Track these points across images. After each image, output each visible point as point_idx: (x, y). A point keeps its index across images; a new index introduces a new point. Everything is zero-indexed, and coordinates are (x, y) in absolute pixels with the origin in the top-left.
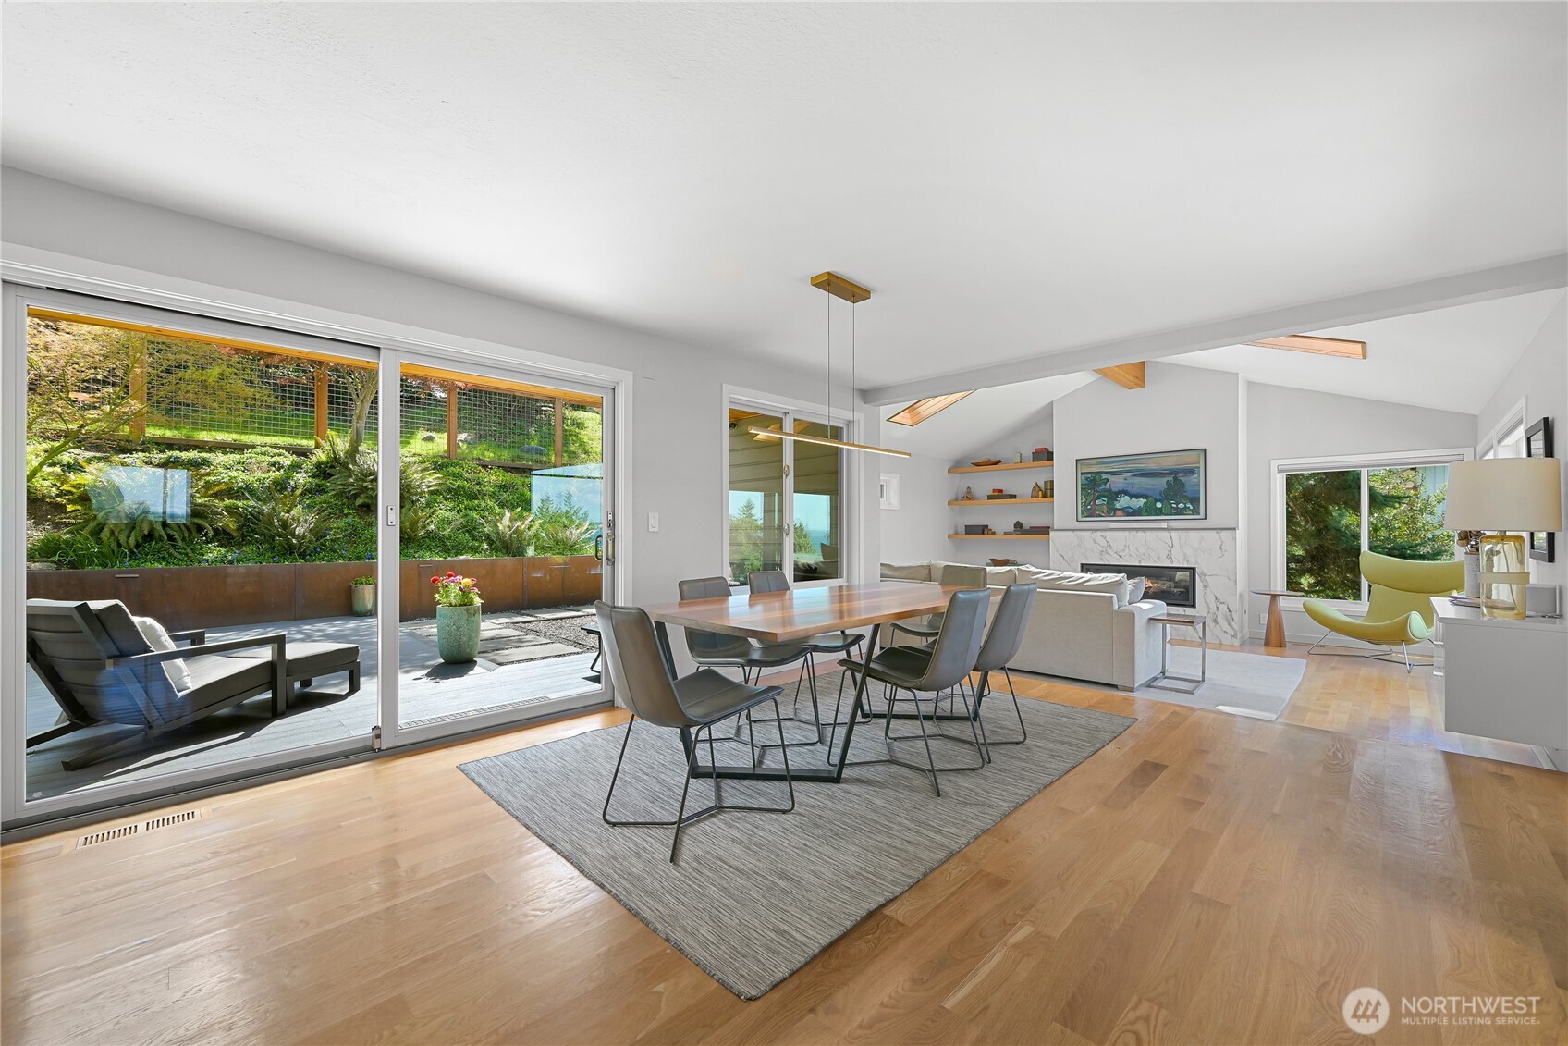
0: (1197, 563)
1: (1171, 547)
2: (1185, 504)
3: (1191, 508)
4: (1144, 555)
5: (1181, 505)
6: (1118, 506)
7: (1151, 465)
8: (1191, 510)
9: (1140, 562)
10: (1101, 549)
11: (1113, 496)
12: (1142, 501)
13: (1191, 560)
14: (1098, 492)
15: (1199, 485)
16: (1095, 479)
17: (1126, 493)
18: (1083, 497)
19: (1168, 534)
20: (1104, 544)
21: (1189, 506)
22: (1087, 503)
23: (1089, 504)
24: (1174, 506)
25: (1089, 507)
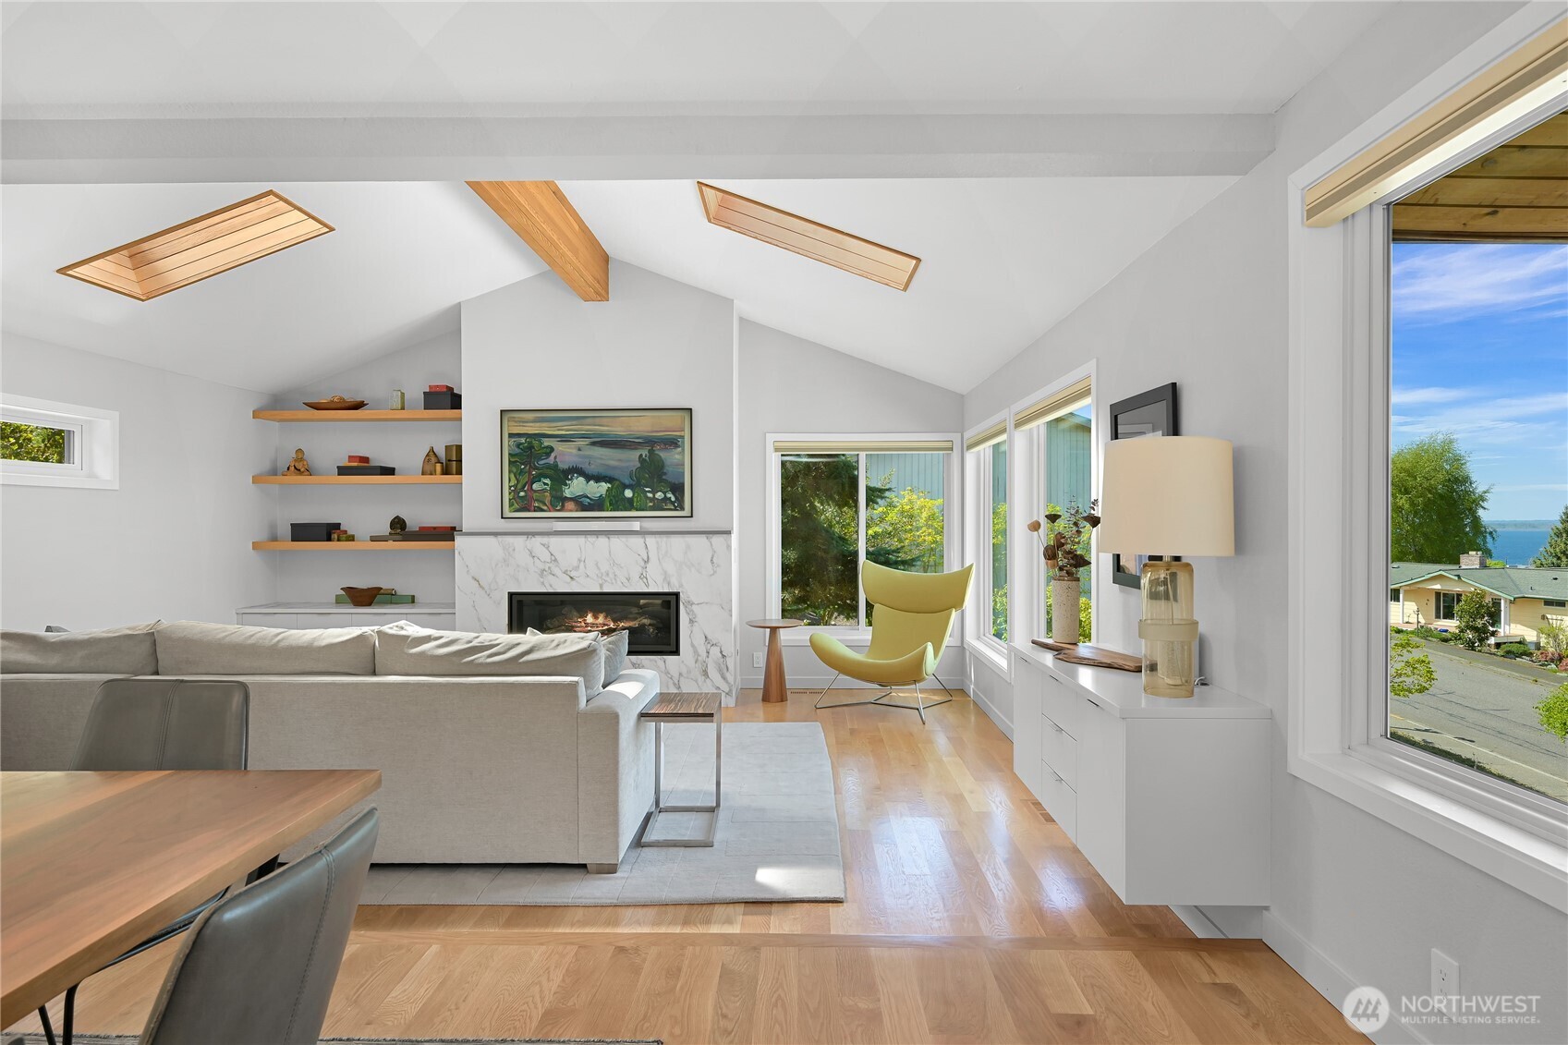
0: (681, 586)
1: (646, 562)
2: (665, 493)
3: (673, 499)
4: (608, 574)
6: (567, 493)
7: (618, 429)
8: (673, 503)
9: (601, 586)
10: (541, 566)
11: (562, 476)
12: (604, 486)
13: (674, 581)
14: (536, 468)
15: (683, 465)
16: (531, 447)
17: (581, 472)
18: (512, 476)
19: (642, 540)
20: (546, 557)
21: (669, 495)
22: (519, 486)
23: (522, 489)
24: (650, 495)
25: (522, 494)
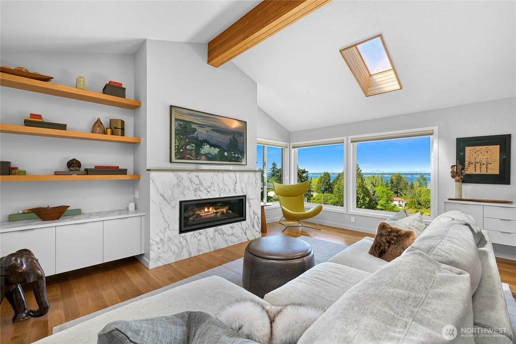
1: (236, 183)
2: (238, 155)
4: (222, 189)
5: (236, 155)
6: (202, 152)
8: (241, 159)
9: (220, 194)
10: (195, 186)
11: (200, 143)
12: (217, 150)
13: (245, 191)
14: (188, 138)
15: (244, 144)
16: (186, 127)
17: (208, 143)
18: (177, 141)
19: (234, 174)
20: (197, 182)
21: (240, 156)
22: (180, 146)
23: (182, 148)
24: (233, 155)
25: (181, 150)
